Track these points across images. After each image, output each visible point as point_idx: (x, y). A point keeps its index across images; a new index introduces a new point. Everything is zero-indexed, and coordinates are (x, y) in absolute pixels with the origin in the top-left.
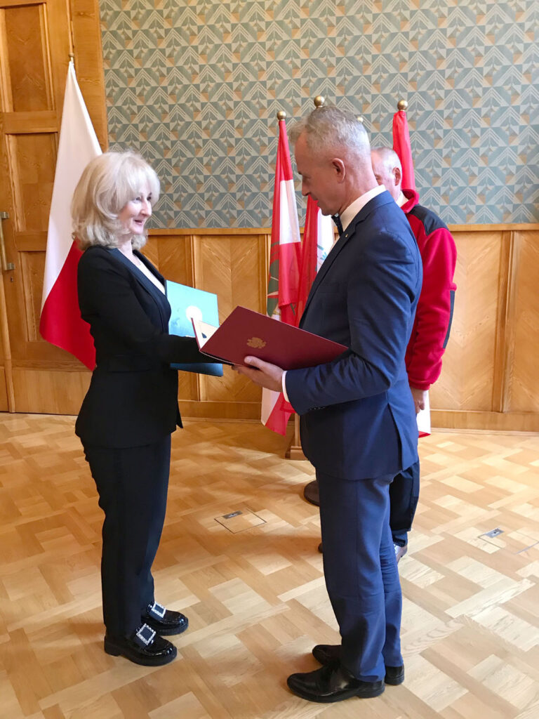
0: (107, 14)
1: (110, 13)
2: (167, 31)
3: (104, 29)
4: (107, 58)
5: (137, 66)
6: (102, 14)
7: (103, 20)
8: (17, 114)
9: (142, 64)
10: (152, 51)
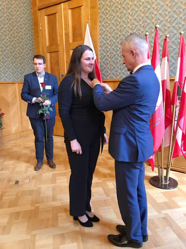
0: (101, 6)
1: (102, 5)
2: (120, 9)
3: (100, 11)
4: (100, 21)
5: (109, 22)
6: (99, 6)
7: (100, 8)
8: (74, 43)
9: (111, 22)
10: (114, 17)
